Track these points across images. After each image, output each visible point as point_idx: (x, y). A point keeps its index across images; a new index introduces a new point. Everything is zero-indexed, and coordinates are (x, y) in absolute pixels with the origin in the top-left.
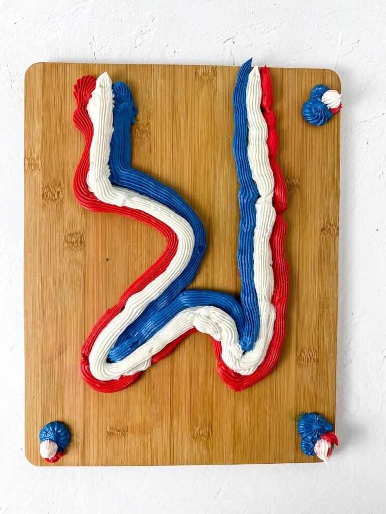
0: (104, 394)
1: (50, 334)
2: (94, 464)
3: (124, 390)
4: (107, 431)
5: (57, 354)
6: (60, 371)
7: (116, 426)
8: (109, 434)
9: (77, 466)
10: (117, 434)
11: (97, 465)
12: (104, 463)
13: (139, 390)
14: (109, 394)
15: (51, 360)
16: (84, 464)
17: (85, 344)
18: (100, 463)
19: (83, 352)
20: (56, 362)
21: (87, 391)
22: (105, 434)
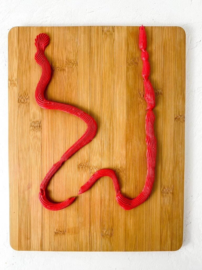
0: (53, 211)
1: (23, 178)
2: (48, 250)
3: (63, 209)
4: (54, 232)
5: (27, 189)
6: (29, 198)
7: (59, 229)
8: (56, 233)
9: (38, 251)
10: (60, 233)
11: (49, 250)
12: (53, 250)
13: (72, 209)
14: (55, 211)
15: (24, 192)
16: (42, 250)
17: (42, 183)
18: (51, 249)
19: (41, 188)
20: (26, 193)
21: (43, 209)
22: (53, 234)
